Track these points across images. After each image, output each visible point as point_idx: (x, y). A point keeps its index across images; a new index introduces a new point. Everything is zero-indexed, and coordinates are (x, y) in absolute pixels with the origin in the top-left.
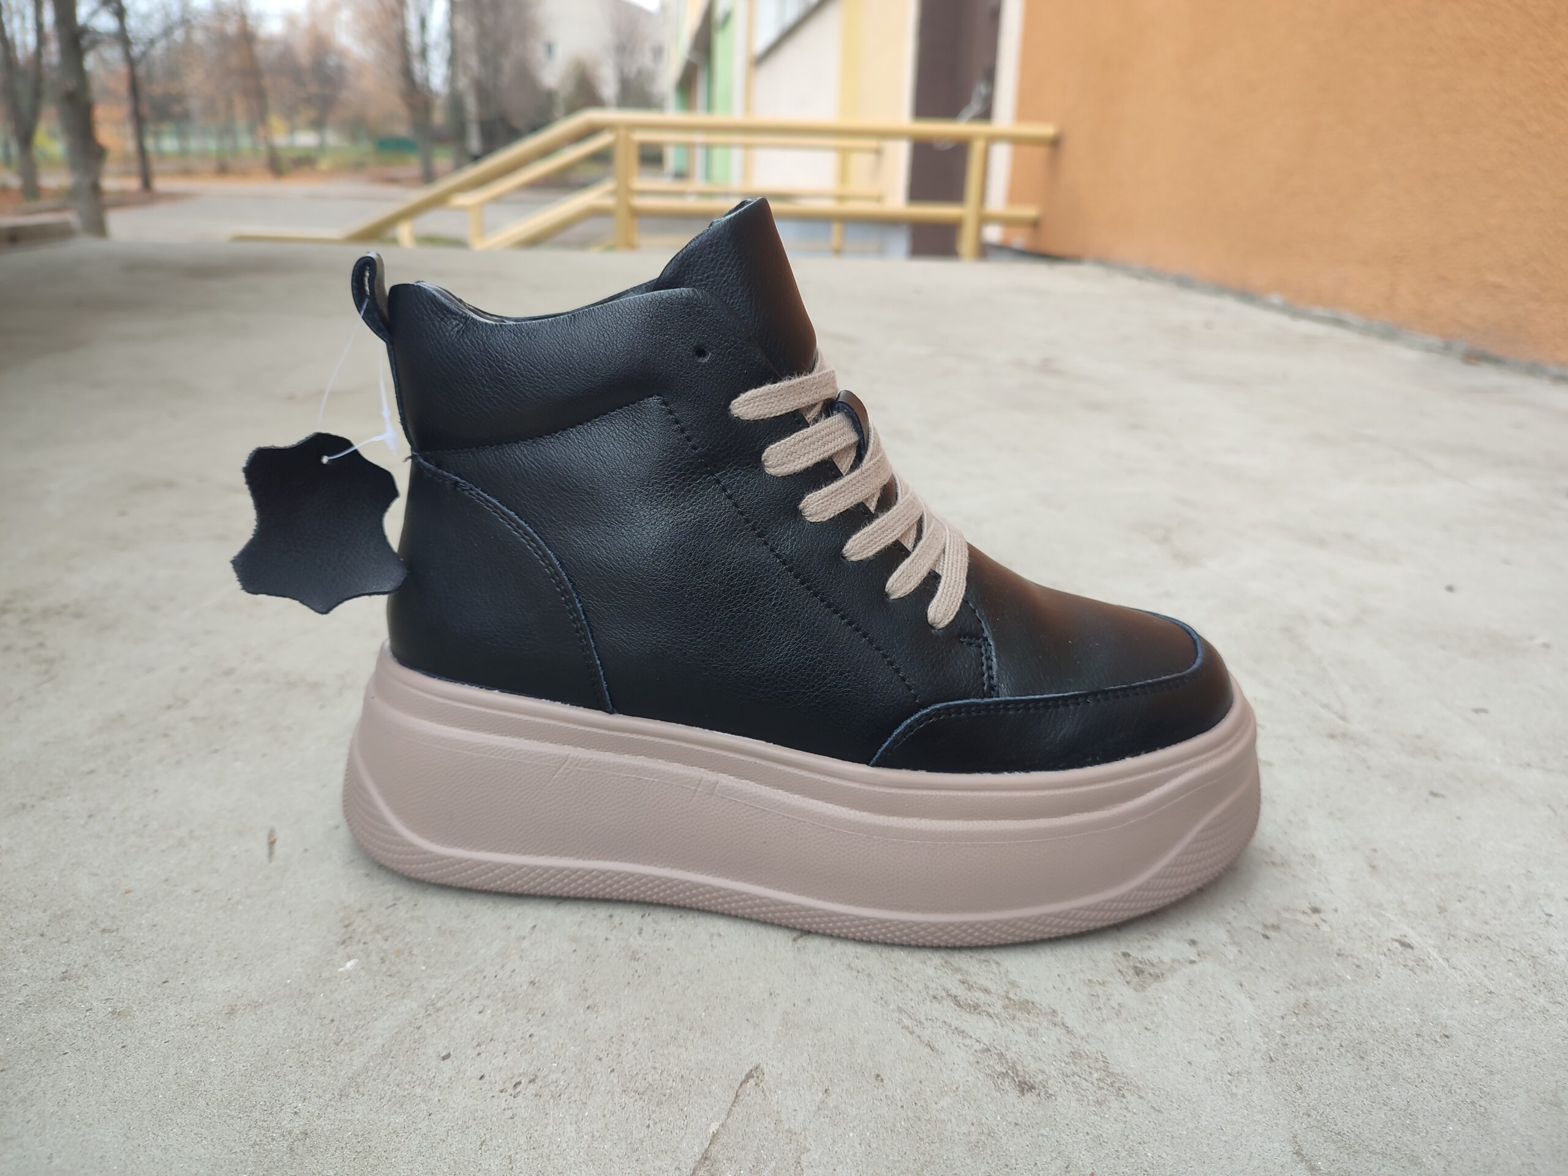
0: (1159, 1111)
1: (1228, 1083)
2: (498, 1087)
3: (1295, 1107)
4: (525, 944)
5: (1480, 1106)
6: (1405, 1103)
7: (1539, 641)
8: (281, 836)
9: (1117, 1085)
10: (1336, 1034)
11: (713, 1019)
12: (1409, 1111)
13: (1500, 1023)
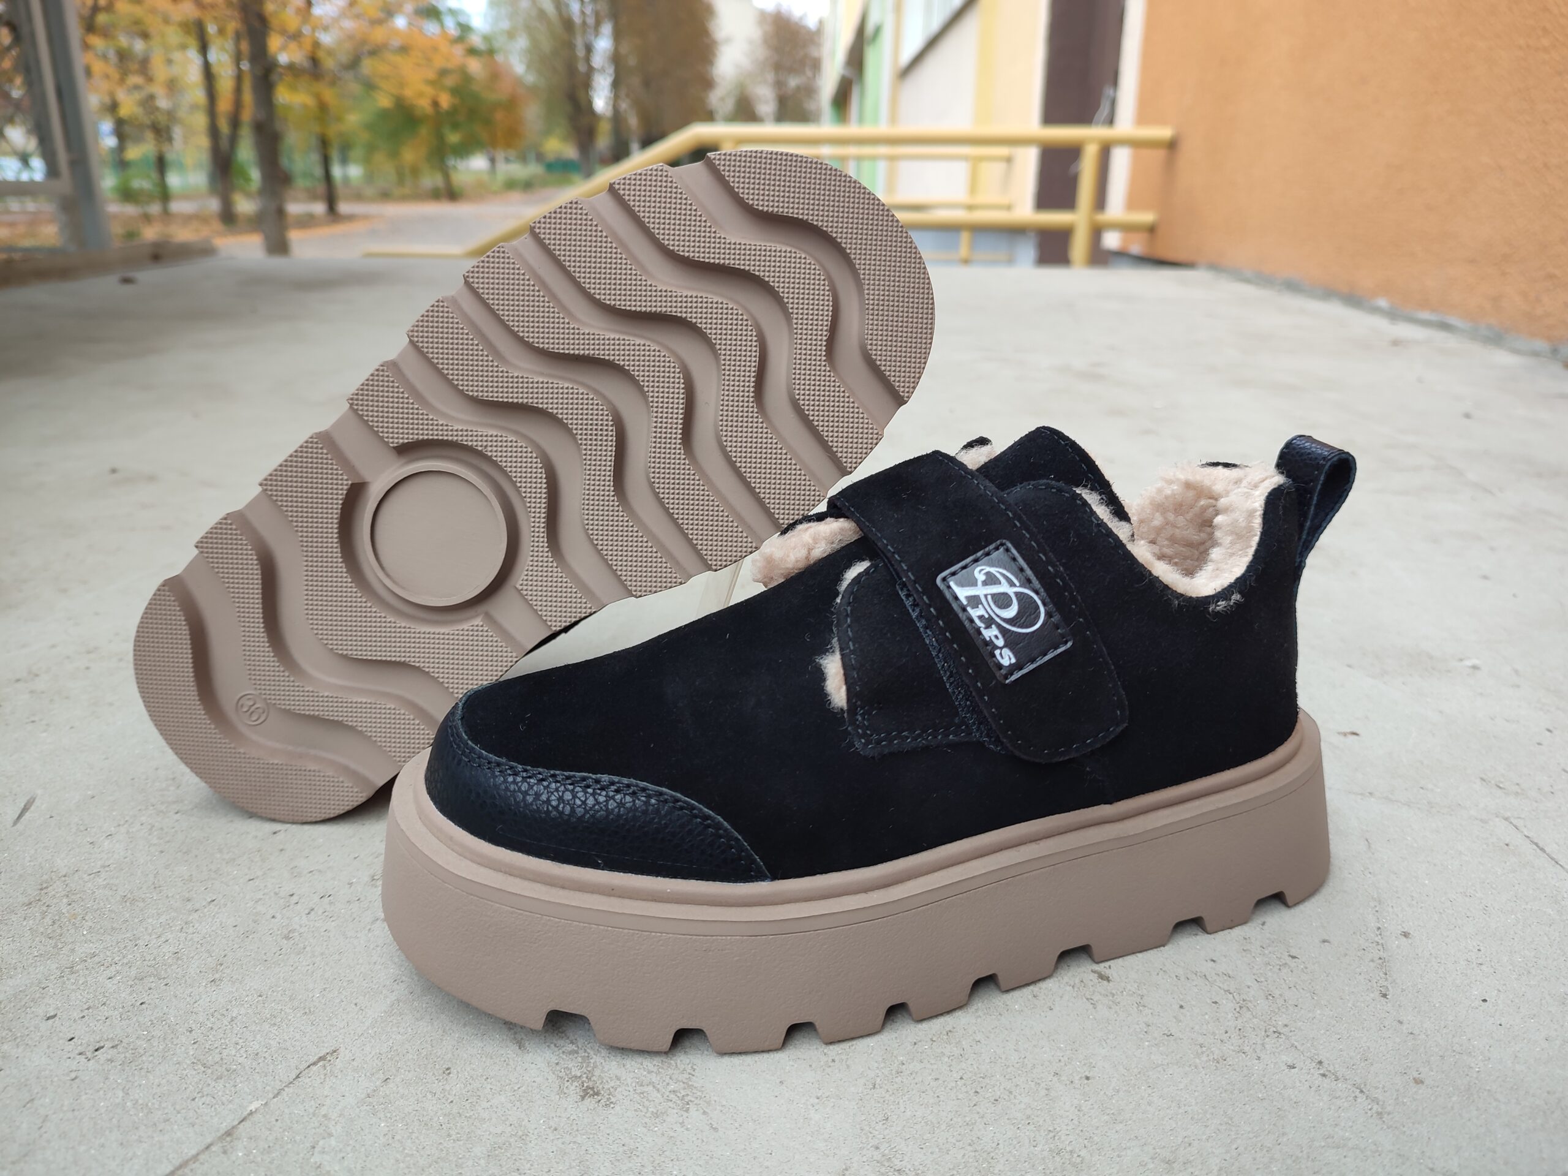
0: (716, 1130)
1: (810, 1107)
2: (80, 1049)
3: (867, 1138)
4: (196, 916)
5: (1079, 1156)
6: (994, 1145)
7: (1468, 663)
8: (37, 803)
9: (687, 1099)
10: (963, 1065)
11: (323, 1001)
12: (992, 1154)
13: (1159, 1069)
